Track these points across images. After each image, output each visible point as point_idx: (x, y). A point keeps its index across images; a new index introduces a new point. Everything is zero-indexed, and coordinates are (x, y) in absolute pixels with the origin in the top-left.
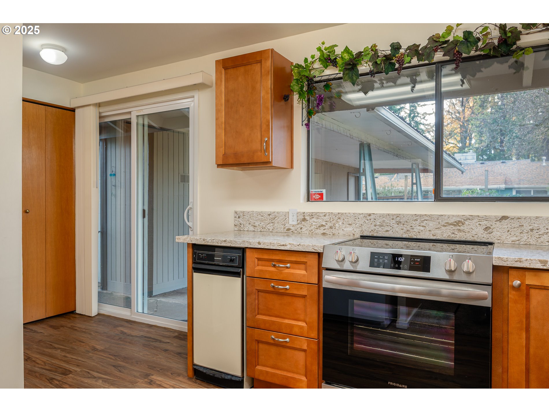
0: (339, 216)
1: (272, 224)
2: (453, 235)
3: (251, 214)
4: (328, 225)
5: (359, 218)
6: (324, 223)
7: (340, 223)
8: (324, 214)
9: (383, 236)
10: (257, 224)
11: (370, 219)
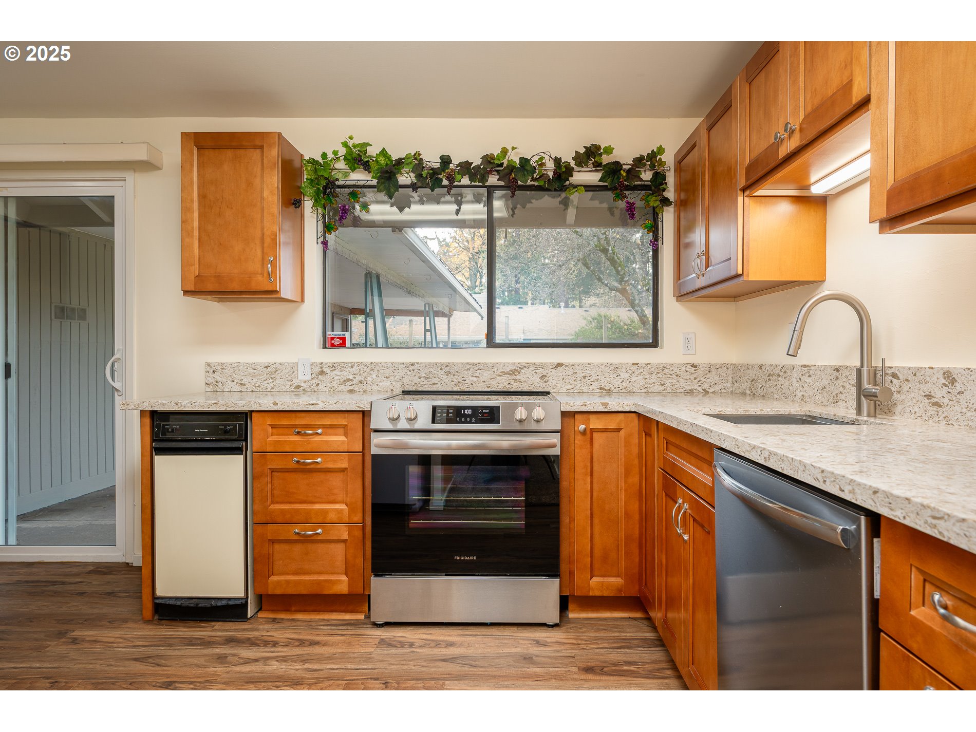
0: (372, 367)
1: (271, 380)
2: (509, 386)
3: (236, 367)
4: (357, 379)
5: (398, 369)
6: (351, 377)
7: (374, 376)
8: (350, 365)
9: (430, 390)
10: (245, 381)
11: (414, 370)
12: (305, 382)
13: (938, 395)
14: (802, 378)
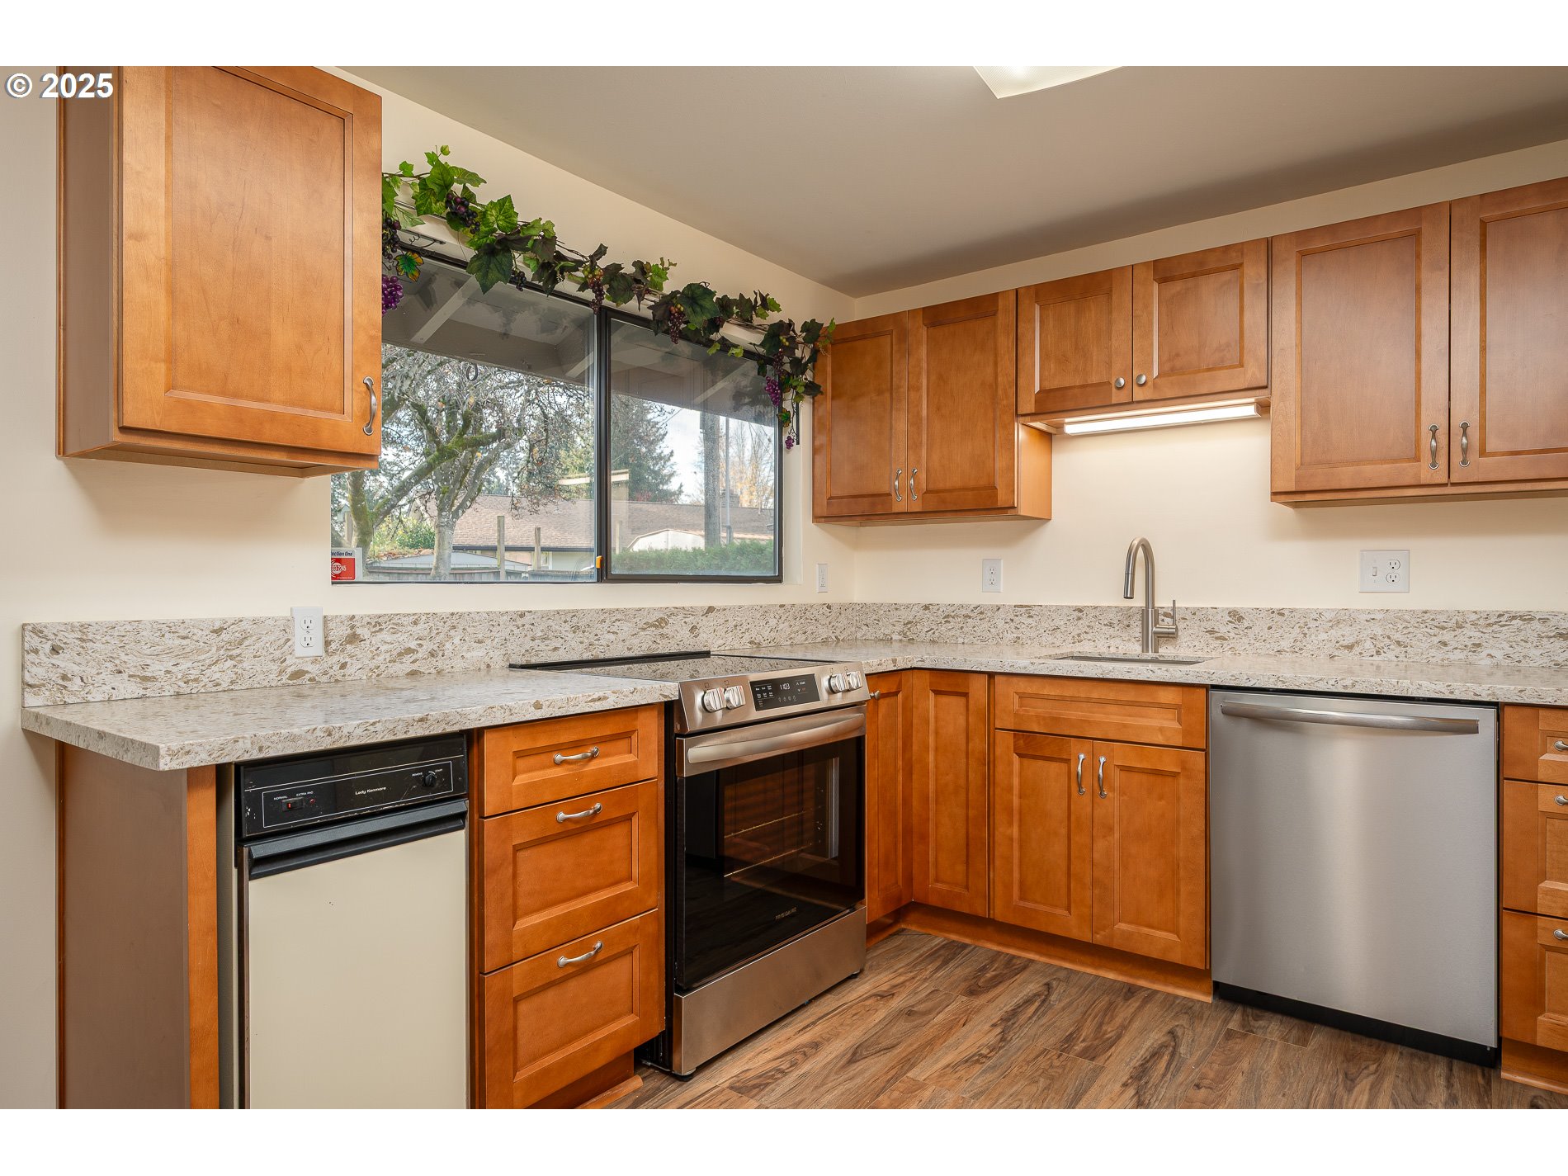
0: (454, 621)
1: (230, 663)
2: (654, 646)
3: (128, 634)
4: (425, 647)
5: (499, 625)
6: (413, 645)
7: (457, 641)
8: (412, 619)
11: (524, 625)
12: (315, 661)
13: (1222, 630)
14: (1016, 619)
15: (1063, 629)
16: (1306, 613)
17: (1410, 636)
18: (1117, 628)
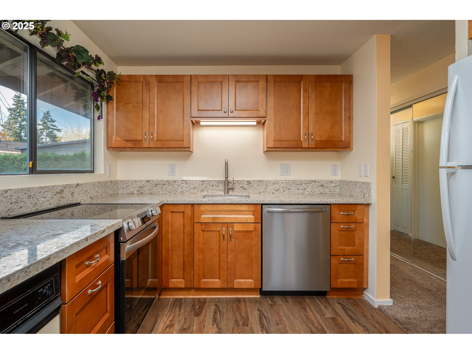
2: (59, 202)
11: (7, 197)
13: (245, 186)
14: (181, 185)
15: (197, 188)
16: (267, 181)
17: (291, 187)
18: (215, 187)
